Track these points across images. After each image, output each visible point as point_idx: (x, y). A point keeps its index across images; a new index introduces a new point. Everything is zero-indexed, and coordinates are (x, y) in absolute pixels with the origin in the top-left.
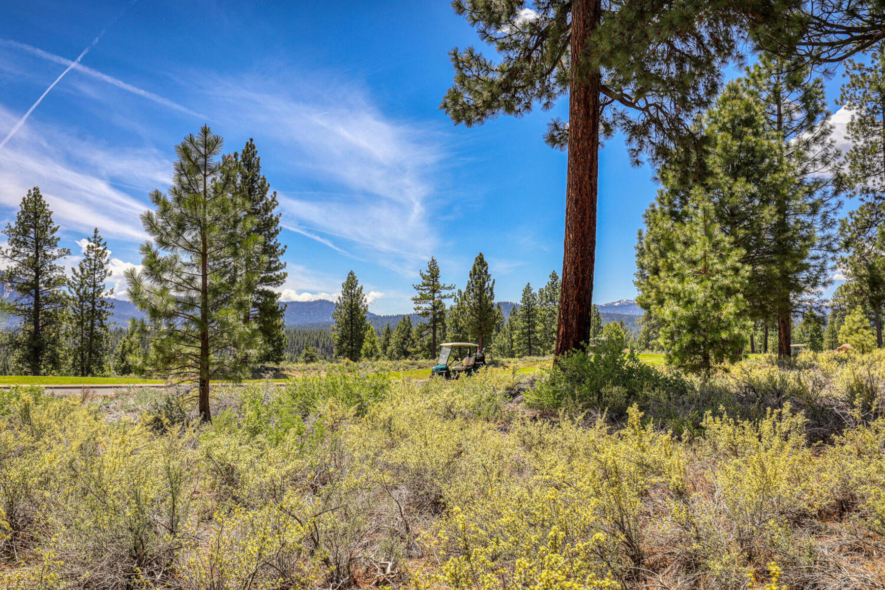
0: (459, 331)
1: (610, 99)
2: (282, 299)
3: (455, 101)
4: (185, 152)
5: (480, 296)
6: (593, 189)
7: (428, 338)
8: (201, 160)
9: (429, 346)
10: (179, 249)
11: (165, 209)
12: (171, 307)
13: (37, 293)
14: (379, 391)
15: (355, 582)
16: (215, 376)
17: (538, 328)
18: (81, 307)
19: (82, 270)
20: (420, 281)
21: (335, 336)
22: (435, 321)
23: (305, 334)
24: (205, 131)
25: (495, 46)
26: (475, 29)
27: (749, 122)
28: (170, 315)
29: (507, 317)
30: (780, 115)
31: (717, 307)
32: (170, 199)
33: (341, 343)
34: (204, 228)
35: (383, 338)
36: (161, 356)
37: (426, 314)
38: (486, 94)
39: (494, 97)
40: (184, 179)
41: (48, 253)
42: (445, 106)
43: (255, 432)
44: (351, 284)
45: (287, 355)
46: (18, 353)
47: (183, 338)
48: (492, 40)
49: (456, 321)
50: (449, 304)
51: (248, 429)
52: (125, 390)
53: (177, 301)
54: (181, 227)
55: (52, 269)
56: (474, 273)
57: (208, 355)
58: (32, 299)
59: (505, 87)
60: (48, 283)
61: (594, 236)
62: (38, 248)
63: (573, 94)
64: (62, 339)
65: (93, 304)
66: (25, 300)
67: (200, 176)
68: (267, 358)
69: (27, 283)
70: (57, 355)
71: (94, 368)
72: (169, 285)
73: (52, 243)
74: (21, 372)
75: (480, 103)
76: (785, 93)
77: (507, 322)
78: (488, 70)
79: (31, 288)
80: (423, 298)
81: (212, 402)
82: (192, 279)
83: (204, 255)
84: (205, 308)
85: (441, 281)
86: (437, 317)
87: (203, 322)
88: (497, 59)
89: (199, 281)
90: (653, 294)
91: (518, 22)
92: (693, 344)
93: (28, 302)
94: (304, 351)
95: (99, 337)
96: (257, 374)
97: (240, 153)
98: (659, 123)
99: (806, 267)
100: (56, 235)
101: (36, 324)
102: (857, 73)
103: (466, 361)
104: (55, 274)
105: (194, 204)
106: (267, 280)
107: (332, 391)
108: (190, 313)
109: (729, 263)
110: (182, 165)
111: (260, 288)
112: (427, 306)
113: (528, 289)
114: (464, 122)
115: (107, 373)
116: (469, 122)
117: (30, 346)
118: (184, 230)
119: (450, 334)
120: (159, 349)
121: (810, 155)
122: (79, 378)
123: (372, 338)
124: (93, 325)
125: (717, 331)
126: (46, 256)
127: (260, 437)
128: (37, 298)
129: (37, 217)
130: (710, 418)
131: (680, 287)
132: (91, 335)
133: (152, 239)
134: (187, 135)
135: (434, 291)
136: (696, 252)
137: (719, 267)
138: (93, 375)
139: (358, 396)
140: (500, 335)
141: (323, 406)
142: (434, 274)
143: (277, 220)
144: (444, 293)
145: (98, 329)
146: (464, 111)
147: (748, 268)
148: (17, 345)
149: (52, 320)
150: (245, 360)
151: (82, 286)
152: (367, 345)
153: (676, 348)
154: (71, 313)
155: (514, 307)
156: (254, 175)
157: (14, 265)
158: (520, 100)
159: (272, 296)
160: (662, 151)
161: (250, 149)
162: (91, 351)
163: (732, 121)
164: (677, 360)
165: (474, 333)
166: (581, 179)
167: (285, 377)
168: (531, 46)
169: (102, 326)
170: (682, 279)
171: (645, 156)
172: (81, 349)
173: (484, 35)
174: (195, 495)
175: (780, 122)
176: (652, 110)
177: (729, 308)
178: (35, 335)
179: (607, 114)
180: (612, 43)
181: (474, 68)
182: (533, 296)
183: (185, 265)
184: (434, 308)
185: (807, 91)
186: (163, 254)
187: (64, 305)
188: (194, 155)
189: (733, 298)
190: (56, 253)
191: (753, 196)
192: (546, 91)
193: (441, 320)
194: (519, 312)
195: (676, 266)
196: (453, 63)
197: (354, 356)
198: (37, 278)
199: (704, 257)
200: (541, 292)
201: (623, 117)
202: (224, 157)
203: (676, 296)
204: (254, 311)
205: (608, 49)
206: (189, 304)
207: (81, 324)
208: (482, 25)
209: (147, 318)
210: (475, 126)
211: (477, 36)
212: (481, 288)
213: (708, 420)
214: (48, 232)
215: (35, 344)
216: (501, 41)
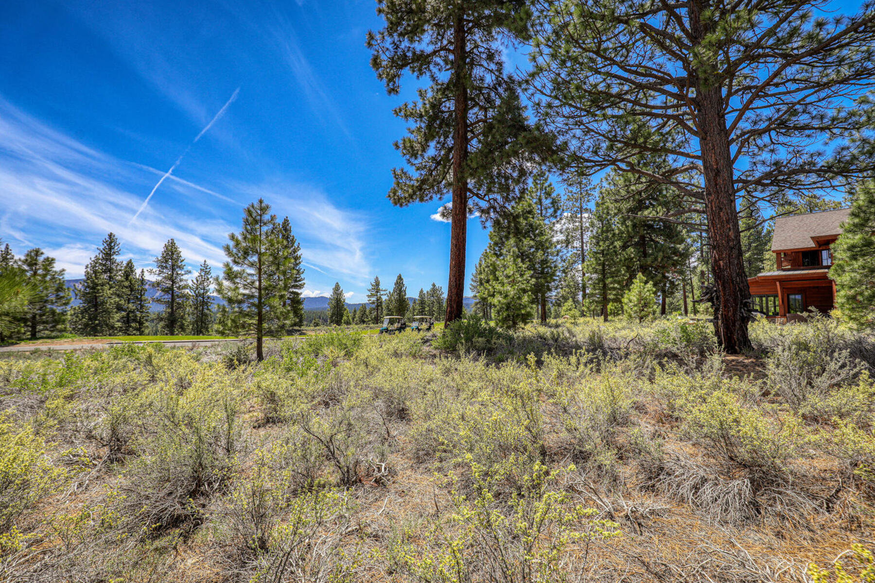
0: (390, 311)
1: (471, 195)
2: (302, 296)
3: (395, 194)
4: (250, 213)
5: (399, 294)
6: (464, 240)
7: (375, 314)
8: (258, 218)
9: (375, 318)
10: (245, 266)
11: (238, 243)
12: (240, 297)
13: (173, 293)
14: (357, 342)
15: (360, 481)
16: (265, 335)
17: (426, 309)
18: (197, 300)
19: (197, 281)
20: (370, 287)
21: (329, 313)
22: (378, 306)
23: (314, 313)
24: (261, 202)
25: (414, 167)
26: (404, 158)
27: (530, 212)
28: (240, 302)
29: (411, 304)
30: (541, 210)
31: (519, 298)
32: (240, 238)
33: (332, 317)
34: (260, 254)
35: (352, 314)
36: (234, 325)
37: (373, 303)
38: (410, 191)
39: (414, 193)
40: (249, 227)
41: (179, 272)
42: (389, 196)
43: (289, 370)
44: (337, 288)
45: (305, 323)
46: (162, 324)
47: (247, 315)
48: (412, 165)
49: (388, 306)
50: (384, 298)
51: (286, 369)
52: (217, 343)
53: (244, 295)
54: (246, 253)
55: (181, 280)
56: (396, 283)
57: (262, 324)
58: (170, 296)
59: (420, 188)
60: (179, 288)
61: (464, 263)
62: (173, 270)
63: (454, 192)
64: (186, 316)
65: (203, 298)
66: (166, 296)
67: (257, 226)
68: (295, 325)
69: (167, 288)
70: (183, 324)
71: (203, 330)
72: (239, 286)
73: (181, 268)
74: (163, 334)
75: (407, 195)
76: (544, 200)
77: (411, 307)
78: (411, 180)
79: (169, 290)
80: (372, 295)
81: (265, 350)
82: (253, 283)
83: (260, 269)
84: (260, 298)
85: (381, 287)
86: (379, 304)
87: (260, 306)
88: (415, 175)
89: (257, 284)
90: (486, 293)
91: (426, 155)
92: (508, 316)
93: (168, 297)
94: (314, 321)
95: (206, 315)
96: (290, 333)
97: (281, 223)
98: (495, 208)
99: (554, 280)
100: (183, 263)
101: (172, 308)
102: (570, 194)
103: (396, 325)
104: (182, 283)
105: (254, 240)
106: (295, 287)
107: (331, 342)
108: (252, 301)
109: (525, 277)
110: (247, 220)
111: (291, 290)
112: (374, 299)
113: (422, 291)
114: (398, 205)
115: (211, 333)
116: (401, 205)
117: (169, 320)
118: (248, 255)
119: (385, 312)
120: (233, 321)
121: (555, 228)
122: (196, 336)
123: (347, 315)
124: (203, 309)
125: (520, 309)
126: (177, 274)
127: (291, 373)
128: (173, 295)
129: (173, 254)
130: (546, 356)
131: (502, 288)
132: (202, 314)
133: (229, 260)
134: (250, 203)
135: (377, 292)
136: (510, 271)
137: (520, 279)
138: (203, 335)
139: (345, 345)
140: (408, 313)
141: (326, 351)
142: (377, 284)
143: (300, 257)
144: (382, 293)
145: (206, 311)
146: (399, 199)
147: (534, 280)
148: (161, 320)
149: (180, 306)
150: (283, 327)
151: (197, 289)
152: (345, 318)
153: (501, 317)
154: (191, 303)
155: (414, 300)
156: (288, 235)
157: (160, 278)
158: (427, 195)
159: (298, 294)
160: (497, 223)
161: (286, 221)
162: (202, 322)
163: (522, 211)
164: (500, 324)
165: (396, 312)
166: (458, 234)
167: (304, 334)
168: (432, 168)
169: (208, 309)
170: (503, 284)
171: (489, 224)
172: (196, 321)
173: (409, 161)
174: (251, 409)
175: (541, 213)
176: (492, 202)
177: (525, 299)
178: (172, 314)
179: (470, 204)
180: (477, 163)
181: (404, 178)
182: (424, 294)
183: (249, 275)
184: (378, 300)
185: (553, 199)
186: (236, 268)
187: (188, 299)
188: (254, 215)
189: (527, 294)
190: (183, 272)
191: (532, 247)
192: (439, 191)
193: (381, 306)
194: (417, 302)
195: (500, 278)
196: (393, 175)
197: (338, 323)
198: (173, 285)
199: (513, 274)
200: (427, 292)
201: (477, 205)
202: (271, 216)
203: (500, 293)
204: (289, 302)
205: (476, 166)
206: (252, 296)
207: (196, 308)
208: (408, 157)
209: (226, 303)
210: (404, 208)
211: (405, 161)
212: (400, 290)
213: (545, 357)
214: (179, 262)
215: (171, 319)
216: (417, 165)
